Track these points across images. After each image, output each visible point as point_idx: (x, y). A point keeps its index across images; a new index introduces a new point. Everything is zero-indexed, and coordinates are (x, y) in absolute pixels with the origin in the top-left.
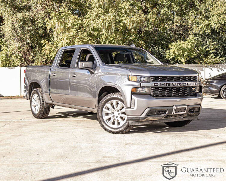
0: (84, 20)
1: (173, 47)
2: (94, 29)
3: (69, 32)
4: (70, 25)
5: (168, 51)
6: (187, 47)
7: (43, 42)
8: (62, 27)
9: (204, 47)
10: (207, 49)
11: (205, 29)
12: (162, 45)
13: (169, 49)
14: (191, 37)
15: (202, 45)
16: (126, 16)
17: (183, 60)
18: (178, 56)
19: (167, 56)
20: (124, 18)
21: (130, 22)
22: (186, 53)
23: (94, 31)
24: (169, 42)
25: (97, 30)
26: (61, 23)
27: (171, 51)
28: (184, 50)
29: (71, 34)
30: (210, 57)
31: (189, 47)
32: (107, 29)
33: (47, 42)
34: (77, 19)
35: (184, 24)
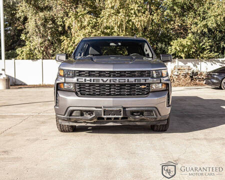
0: (98, 19)
1: (174, 44)
2: (107, 28)
3: (85, 30)
4: (85, 23)
5: (170, 47)
6: (187, 44)
7: (62, 38)
8: (79, 25)
9: (201, 44)
10: (203, 46)
11: (203, 28)
12: (165, 42)
13: (171, 46)
14: (190, 35)
15: (199, 43)
16: (134, 16)
17: (183, 55)
18: (179, 51)
19: (169, 51)
20: (133, 18)
21: (139, 21)
22: (186, 49)
23: (107, 29)
24: (171, 39)
25: (109, 28)
26: (78, 21)
27: (173, 47)
28: (184, 47)
29: (87, 31)
30: (205, 52)
31: (189, 43)
32: (119, 27)
33: (65, 38)
34: (92, 18)
35: (184, 24)
